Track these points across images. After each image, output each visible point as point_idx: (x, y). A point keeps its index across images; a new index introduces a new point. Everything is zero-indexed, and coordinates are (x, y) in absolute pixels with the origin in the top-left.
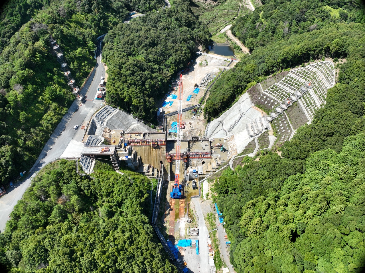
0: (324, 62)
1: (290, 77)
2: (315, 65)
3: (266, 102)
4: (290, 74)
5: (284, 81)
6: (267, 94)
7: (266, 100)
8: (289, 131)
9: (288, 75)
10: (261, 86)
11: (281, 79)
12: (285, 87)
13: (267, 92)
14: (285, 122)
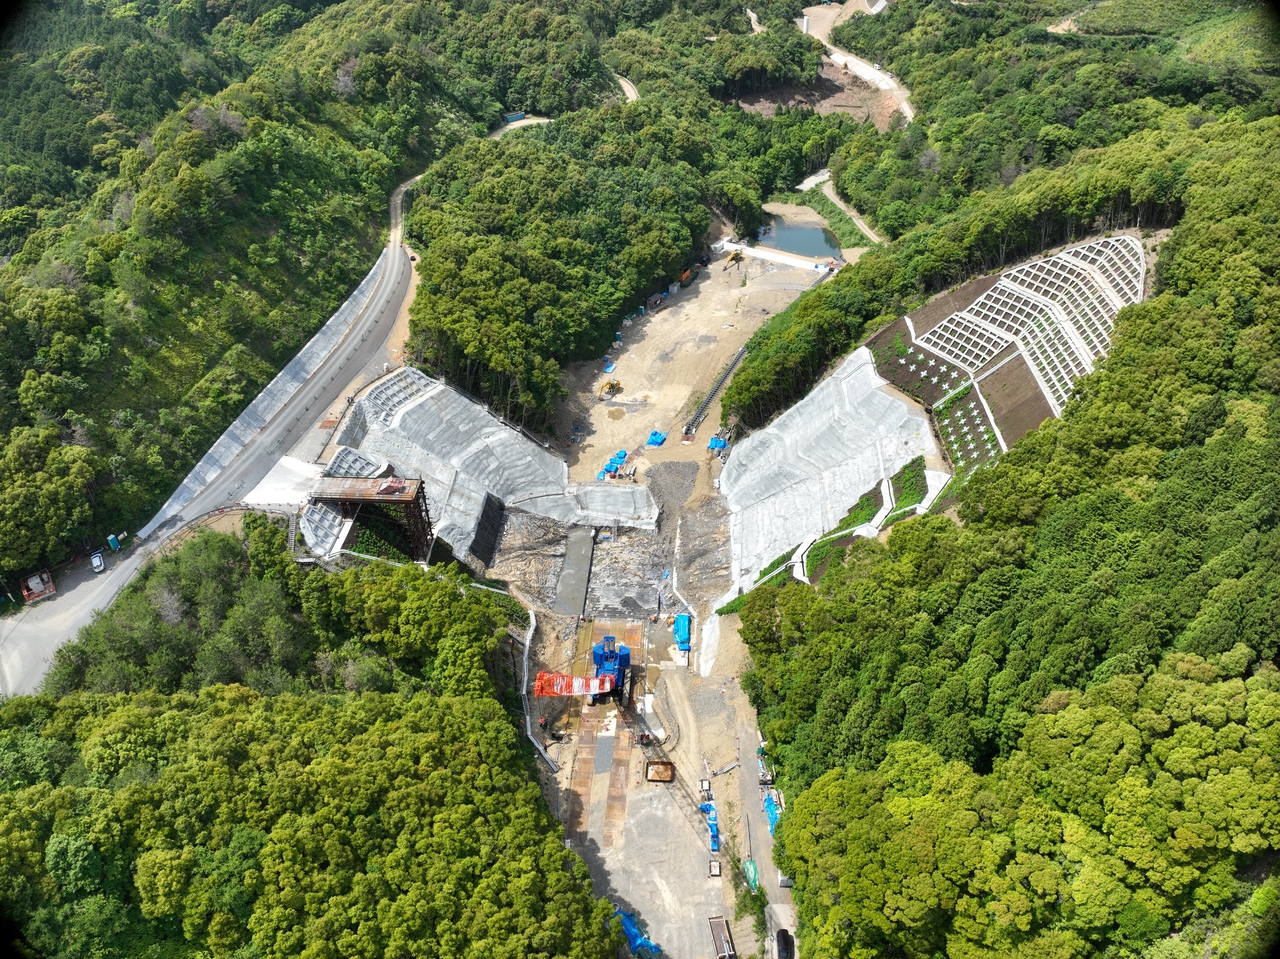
1: (1002, 292)
2: (1084, 252)
3: (924, 373)
4: (1005, 283)
5: (983, 305)
6: (928, 347)
7: (923, 366)
8: (992, 453)
9: (996, 285)
10: (909, 323)
11: (973, 300)
12: (985, 324)
13: (928, 340)
14: (982, 429)
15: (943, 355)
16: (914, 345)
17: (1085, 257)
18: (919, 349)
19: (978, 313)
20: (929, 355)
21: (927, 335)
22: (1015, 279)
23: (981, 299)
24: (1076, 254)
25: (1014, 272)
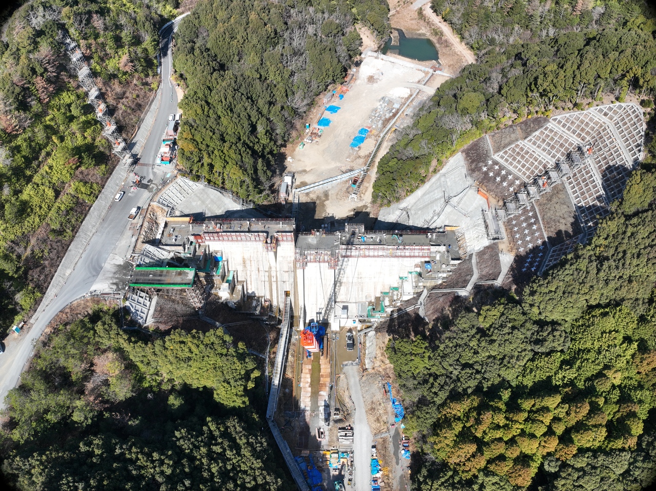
0: (624, 105)
1: (551, 131)
2: (605, 110)
6: (502, 161)
7: (498, 174)
9: (548, 125)
10: (489, 141)
11: (531, 134)
12: (538, 151)
13: (502, 157)
14: (535, 227)
15: (511, 168)
16: (492, 159)
17: (606, 114)
18: (495, 163)
19: (534, 143)
20: (502, 168)
21: (501, 153)
22: (560, 122)
23: (537, 133)
24: (601, 111)
25: (559, 117)
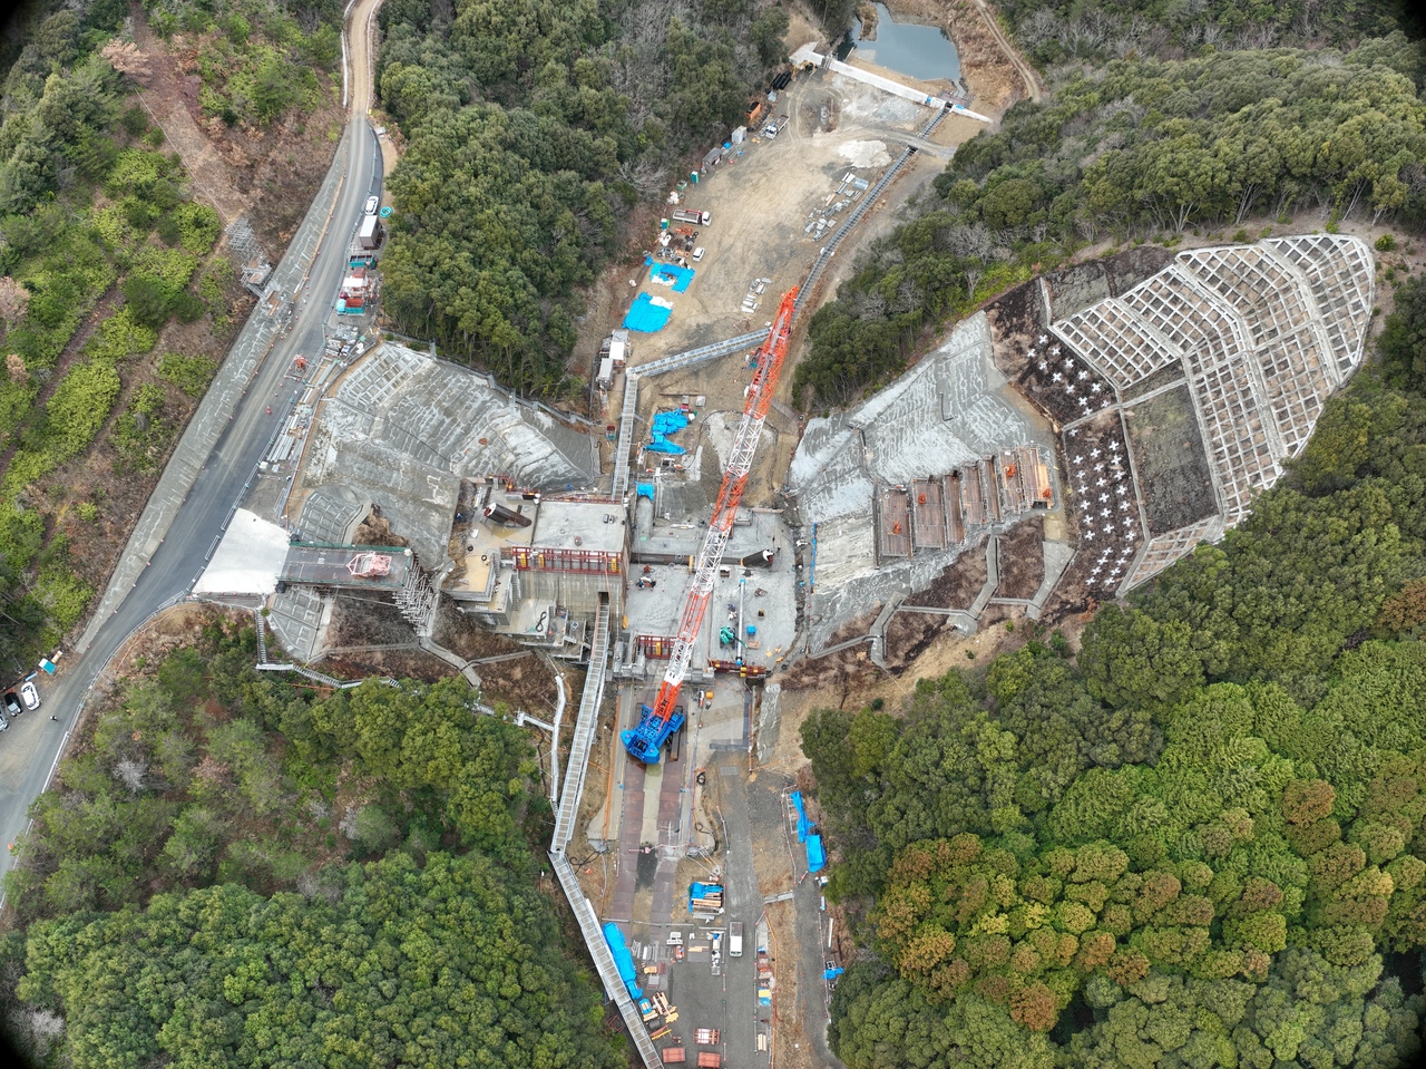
0: (1335, 239)
1: (1175, 282)
2: (1294, 247)
3: (1057, 377)
4: (1178, 270)
5: (1148, 296)
6: (1067, 340)
7: (1056, 366)
8: (1131, 536)
9: (1169, 269)
10: (1045, 292)
11: (1134, 284)
12: (1145, 324)
13: (1068, 331)
14: (1122, 490)
15: (1085, 355)
16: (1048, 333)
17: (1295, 257)
18: (1054, 340)
19: (1138, 307)
20: (1066, 352)
21: (1067, 321)
22: (1195, 264)
23: (1146, 284)
24: (1284, 247)
25: (1195, 254)
